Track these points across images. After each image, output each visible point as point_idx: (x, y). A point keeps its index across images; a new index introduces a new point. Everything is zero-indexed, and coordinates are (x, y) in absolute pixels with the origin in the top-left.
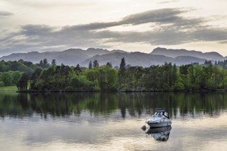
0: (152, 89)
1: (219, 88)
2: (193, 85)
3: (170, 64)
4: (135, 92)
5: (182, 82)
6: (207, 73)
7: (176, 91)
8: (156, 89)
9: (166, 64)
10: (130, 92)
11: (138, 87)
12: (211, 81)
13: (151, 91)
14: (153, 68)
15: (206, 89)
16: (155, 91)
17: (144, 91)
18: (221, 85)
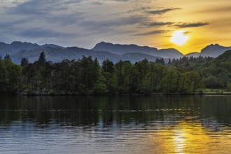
0: (63, 92)
1: (155, 91)
2: (121, 87)
3: (90, 58)
4: (40, 95)
5: (105, 83)
6: (140, 70)
7: (97, 94)
8: (69, 92)
9: (84, 58)
10: (34, 95)
11: (44, 89)
12: (146, 83)
13: (62, 95)
14: (64, 63)
15: (138, 92)
16: (67, 95)
17: (52, 95)
18: (158, 87)
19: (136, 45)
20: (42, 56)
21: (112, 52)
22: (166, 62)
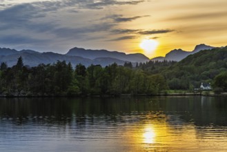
0: (39, 94)
1: (123, 92)
2: (92, 89)
3: (64, 62)
4: (18, 97)
5: (78, 85)
6: (110, 73)
7: (71, 96)
8: (45, 94)
9: (59, 62)
10: (13, 97)
11: (22, 92)
12: (115, 85)
13: (38, 97)
14: (41, 67)
15: (108, 93)
16: (43, 97)
17: (29, 97)
18: (127, 88)
19: (106, 51)
20: (20, 60)
21: (84, 57)
22: (134, 66)
